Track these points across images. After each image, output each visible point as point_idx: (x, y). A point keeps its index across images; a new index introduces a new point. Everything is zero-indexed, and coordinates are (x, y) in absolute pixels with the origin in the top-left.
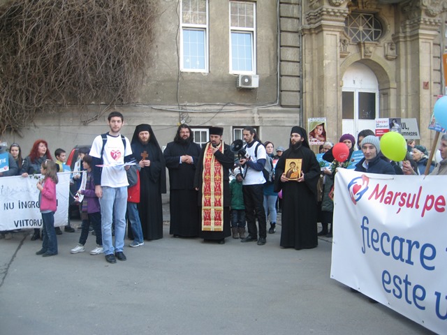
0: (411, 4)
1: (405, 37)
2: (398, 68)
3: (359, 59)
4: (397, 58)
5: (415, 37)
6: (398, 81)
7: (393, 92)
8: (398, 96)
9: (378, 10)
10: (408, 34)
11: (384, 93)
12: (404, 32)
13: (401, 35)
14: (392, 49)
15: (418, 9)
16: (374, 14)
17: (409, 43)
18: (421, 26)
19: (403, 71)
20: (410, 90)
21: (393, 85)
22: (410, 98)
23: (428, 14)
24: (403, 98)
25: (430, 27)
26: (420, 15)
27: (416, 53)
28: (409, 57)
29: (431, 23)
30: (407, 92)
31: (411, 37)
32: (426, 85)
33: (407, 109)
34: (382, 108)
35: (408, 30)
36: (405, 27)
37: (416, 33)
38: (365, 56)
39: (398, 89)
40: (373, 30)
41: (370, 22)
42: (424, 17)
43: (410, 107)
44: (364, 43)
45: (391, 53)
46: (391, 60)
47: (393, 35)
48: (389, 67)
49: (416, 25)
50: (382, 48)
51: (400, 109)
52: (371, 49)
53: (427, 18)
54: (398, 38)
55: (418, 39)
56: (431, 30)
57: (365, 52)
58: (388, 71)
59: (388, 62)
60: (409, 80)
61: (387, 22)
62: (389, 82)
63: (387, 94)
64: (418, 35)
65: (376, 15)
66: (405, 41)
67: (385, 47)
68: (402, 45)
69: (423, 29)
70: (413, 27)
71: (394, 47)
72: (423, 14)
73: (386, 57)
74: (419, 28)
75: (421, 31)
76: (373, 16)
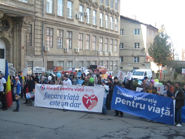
0: (19, 19)
1: (16, 30)
2: (13, 41)
3: (1, 37)
4: (13, 37)
5: (20, 31)
6: (13, 45)
7: (11, 49)
8: (13, 51)
9: (7, 19)
10: (17, 29)
11: (8, 49)
12: (16, 28)
13: (15, 29)
14: (11, 34)
15: (22, 21)
16: (6, 20)
17: (17, 32)
18: (22, 27)
19: (15, 42)
20: (17, 49)
21: (12, 47)
22: (17, 52)
23: (25, 23)
24: (15, 52)
25: (25, 28)
26: (22, 23)
27: (20, 36)
28: (17, 37)
29: (25, 26)
30: (16, 49)
31: (18, 30)
32: (23, 47)
33: (16, 55)
34: (7, 55)
35: (17, 28)
36: (16, 26)
37: (20, 29)
38: (3, 36)
39: (13, 48)
40: (5, 26)
41: (4, 23)
42: (23, 24)
43: (17, 55)
44: (3, 32)
45: (11, 35)
46: (11, 38)
47: (12, 29)
48: (10, 40)
49: (21, 27)
50: (8, 33)
51: (14, 55)
52: (5, 34)
53: (24, 25)
54: (14, 30)
55: (21, 31)
56: (25, 29)
57: (3, 35)
58: (10, 42)
59: (10, 38)
60: (17, 45)
61: (10, 24)
62: (10, 45)
63: (9, 50)
64: (21, 30)
65: (6, 21)
66: (16, 32)
67: (9, 33)
68: (15, 33)
69: (23, 28)
70: (19, 27)
71: (12, 33)
72: (23, 23)
73: (10, 36)
74: (21, 28)
75: (22, 29)
76: (5, 21)
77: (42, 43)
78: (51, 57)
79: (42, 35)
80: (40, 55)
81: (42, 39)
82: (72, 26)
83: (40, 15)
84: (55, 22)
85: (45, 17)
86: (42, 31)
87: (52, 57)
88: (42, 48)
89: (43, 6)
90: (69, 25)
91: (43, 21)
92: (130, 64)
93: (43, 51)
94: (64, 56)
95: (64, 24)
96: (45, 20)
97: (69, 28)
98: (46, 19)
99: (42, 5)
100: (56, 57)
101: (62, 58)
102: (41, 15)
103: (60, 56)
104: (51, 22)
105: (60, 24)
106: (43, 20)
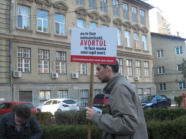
77: (10, 67)
78: (26, 86)
79: (10, 56)
80: (7, 83)
81: (10, 62)
82: (64, 45)
83: (5, 31)
84: (32, 40)
85: (15, 33)
86: (10, 51)
87: (29, 86)
88: (10, 73)
89: (10, 20)
90: (58, 44)
91: (10, 39)
92: (175, 92)
93: (11, 77)
94: (53, 83)
95: (50, 43)
96: (12, 38)
97: (60, 47)
98: (14, 36)
99: (9, 18)
100: (37, 86)
101: (48, 86)
102: (7, 31)
103: (44, 83)
104: (24, 39)
105: (42, 42)
106: (10, 37)
